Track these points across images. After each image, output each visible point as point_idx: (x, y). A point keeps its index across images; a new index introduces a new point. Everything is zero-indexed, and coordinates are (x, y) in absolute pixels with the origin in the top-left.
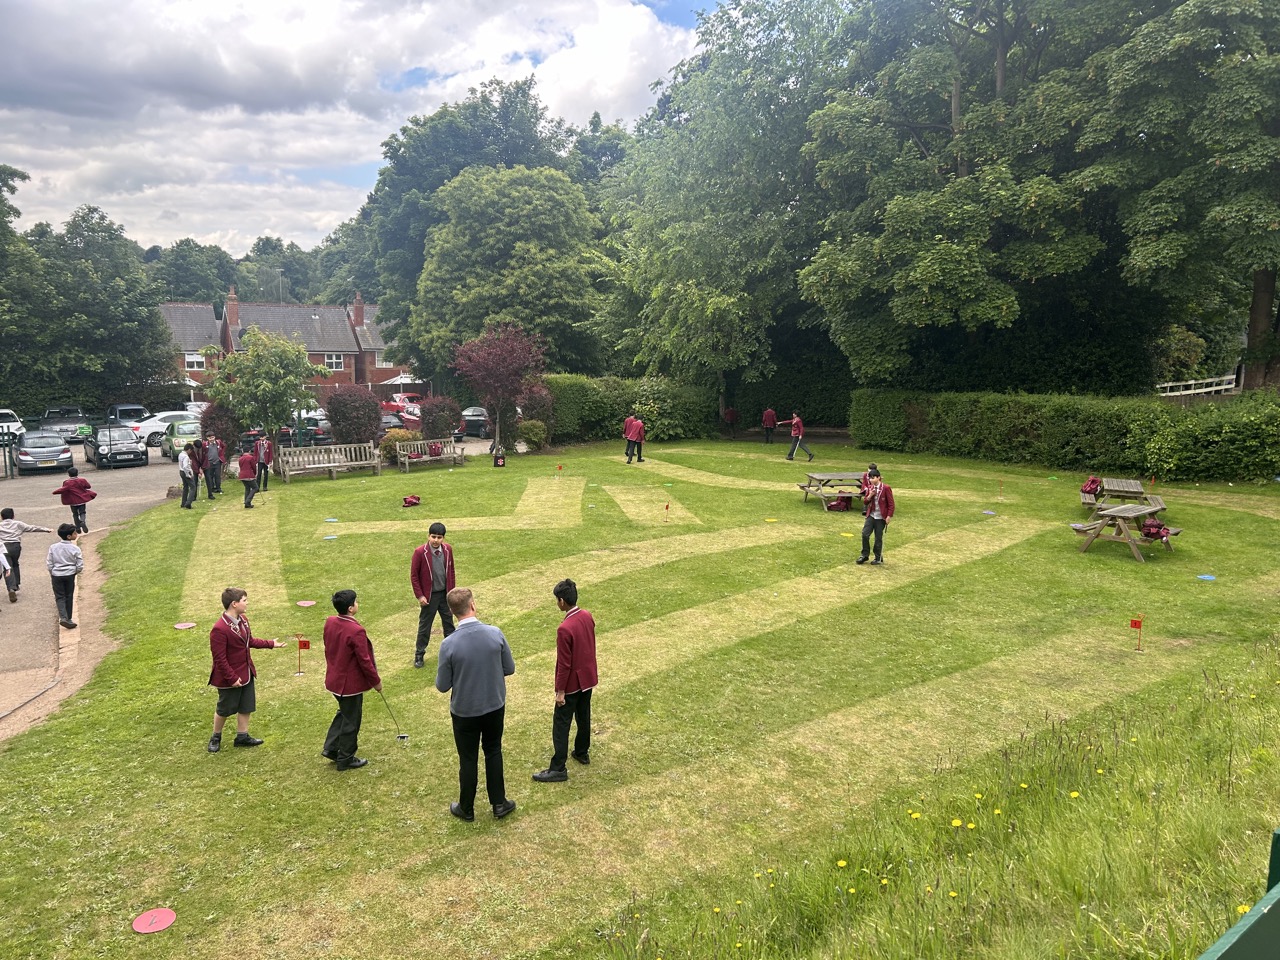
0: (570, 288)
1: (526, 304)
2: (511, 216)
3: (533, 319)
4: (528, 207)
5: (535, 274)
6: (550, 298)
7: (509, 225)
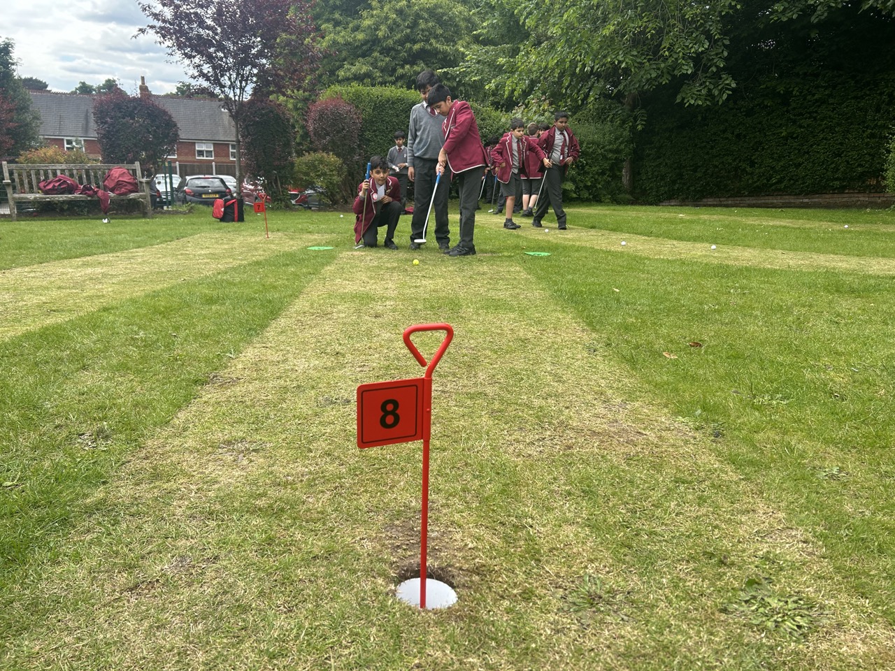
0: (440, 31)
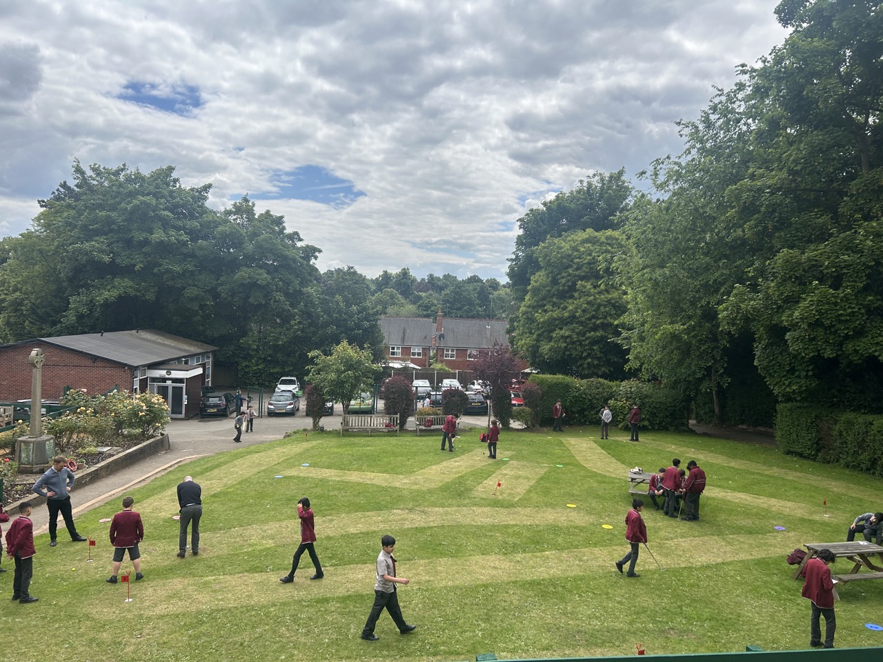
1: (581, 323)
2: (578, 263)
3: (585, 334)
4: (589, 258)
5: (588, 303)
6: (598, 319)
7: (577, 269)
